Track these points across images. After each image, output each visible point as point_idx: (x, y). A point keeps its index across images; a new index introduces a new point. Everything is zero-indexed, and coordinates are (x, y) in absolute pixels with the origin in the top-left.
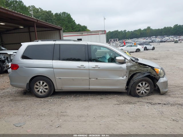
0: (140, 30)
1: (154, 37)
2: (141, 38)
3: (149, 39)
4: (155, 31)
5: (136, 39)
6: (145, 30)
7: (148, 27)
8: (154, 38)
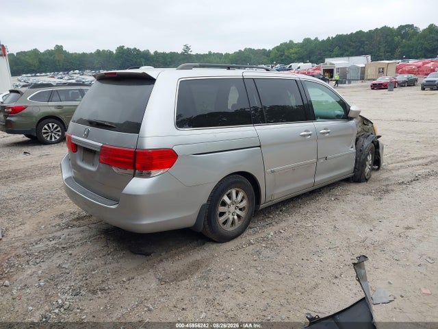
0: (35, 52)
1: (77, 71)
2: (44, 74)
3: (66, 77)
4: (75, 57)
5: (29, 75)
6: (49, 53)
7: (57, 45)
8: (79, 75)
